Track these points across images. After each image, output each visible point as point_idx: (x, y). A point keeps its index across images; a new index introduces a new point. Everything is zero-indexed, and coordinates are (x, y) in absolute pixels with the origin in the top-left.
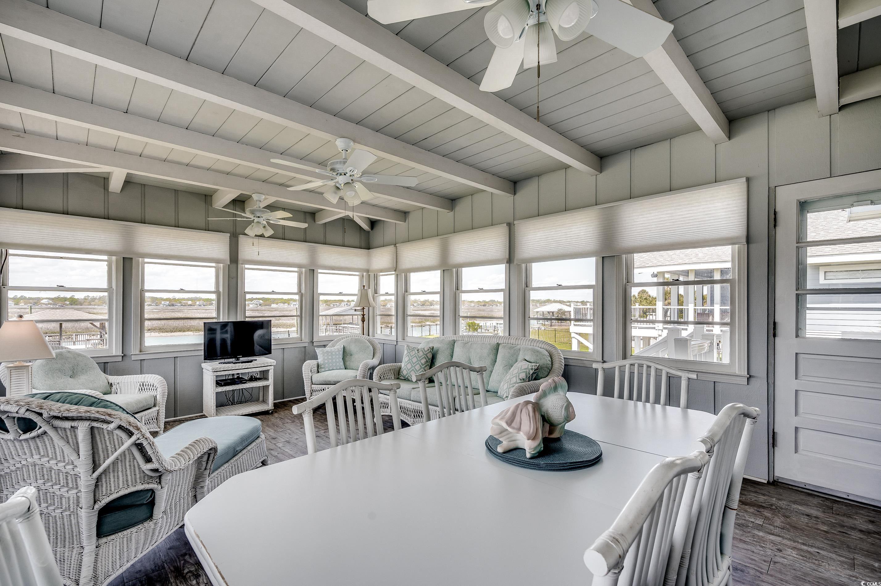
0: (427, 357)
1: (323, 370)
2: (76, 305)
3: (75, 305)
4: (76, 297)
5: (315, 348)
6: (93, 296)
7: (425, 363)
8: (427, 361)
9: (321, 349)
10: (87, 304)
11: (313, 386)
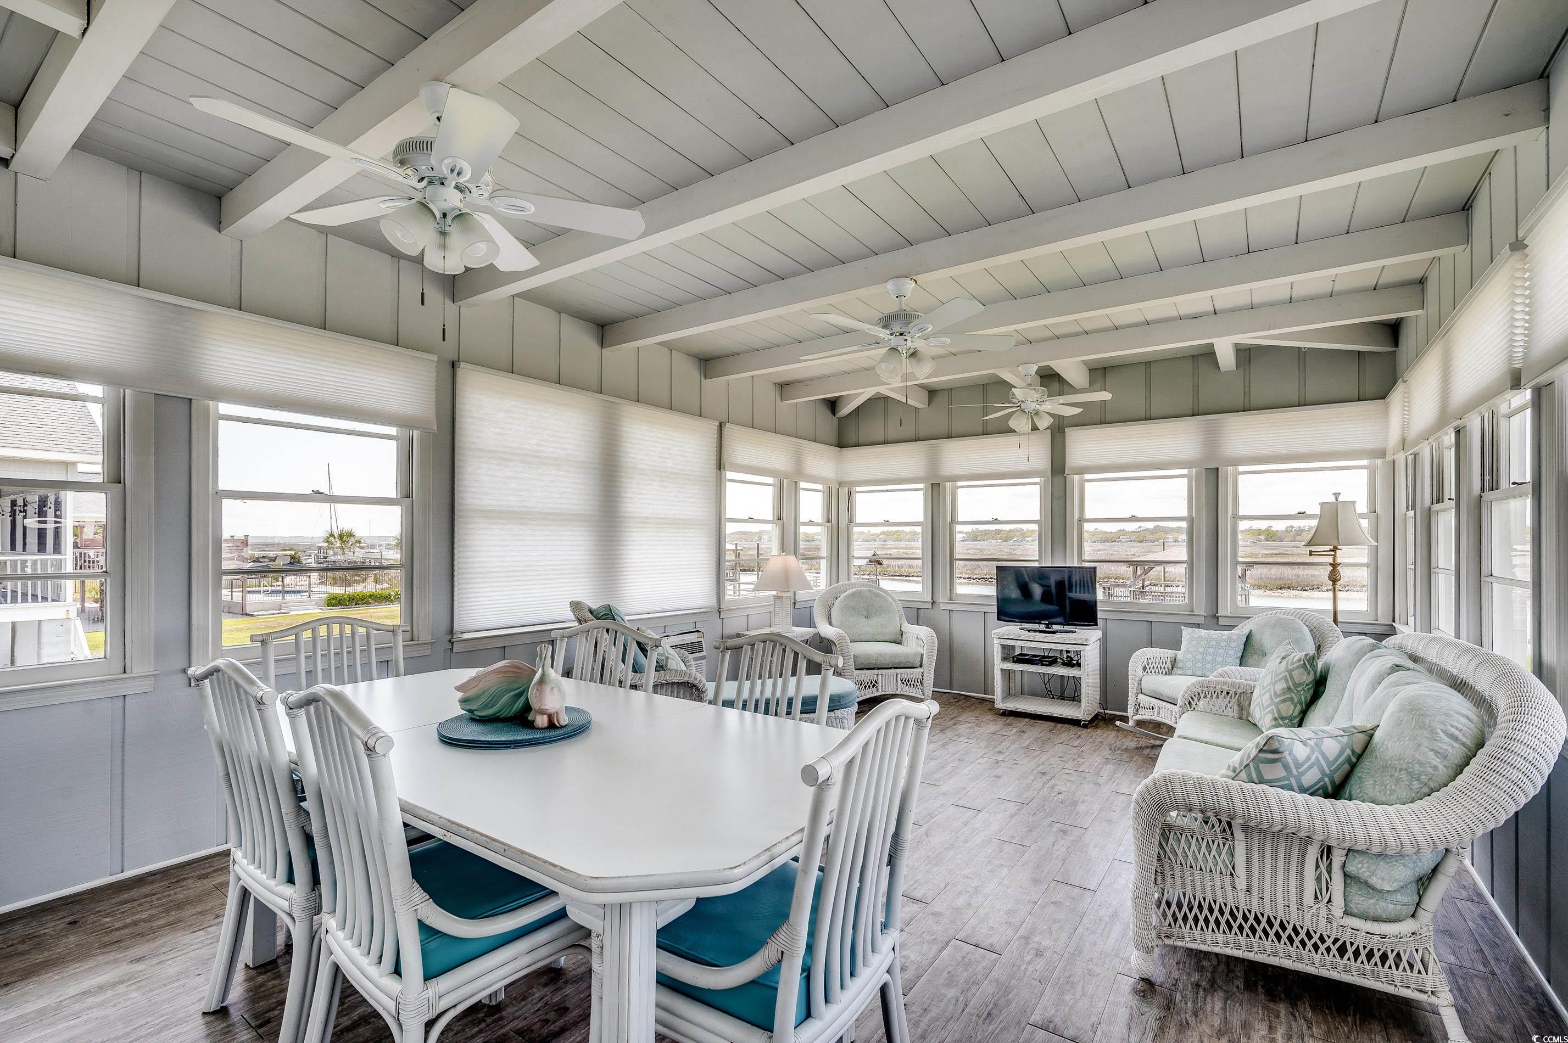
0: (1292, 677)
1: (1180, 671)
2: (1274, 541)
3: (1272, 541)
4: (1274, 529)
5: (1182, 627)
6: (1300, 527)
7: (1284, 694)
8: (1289, 688)
9: (1190, 630)
10: (1290, 539)
11: (1140, 696)
